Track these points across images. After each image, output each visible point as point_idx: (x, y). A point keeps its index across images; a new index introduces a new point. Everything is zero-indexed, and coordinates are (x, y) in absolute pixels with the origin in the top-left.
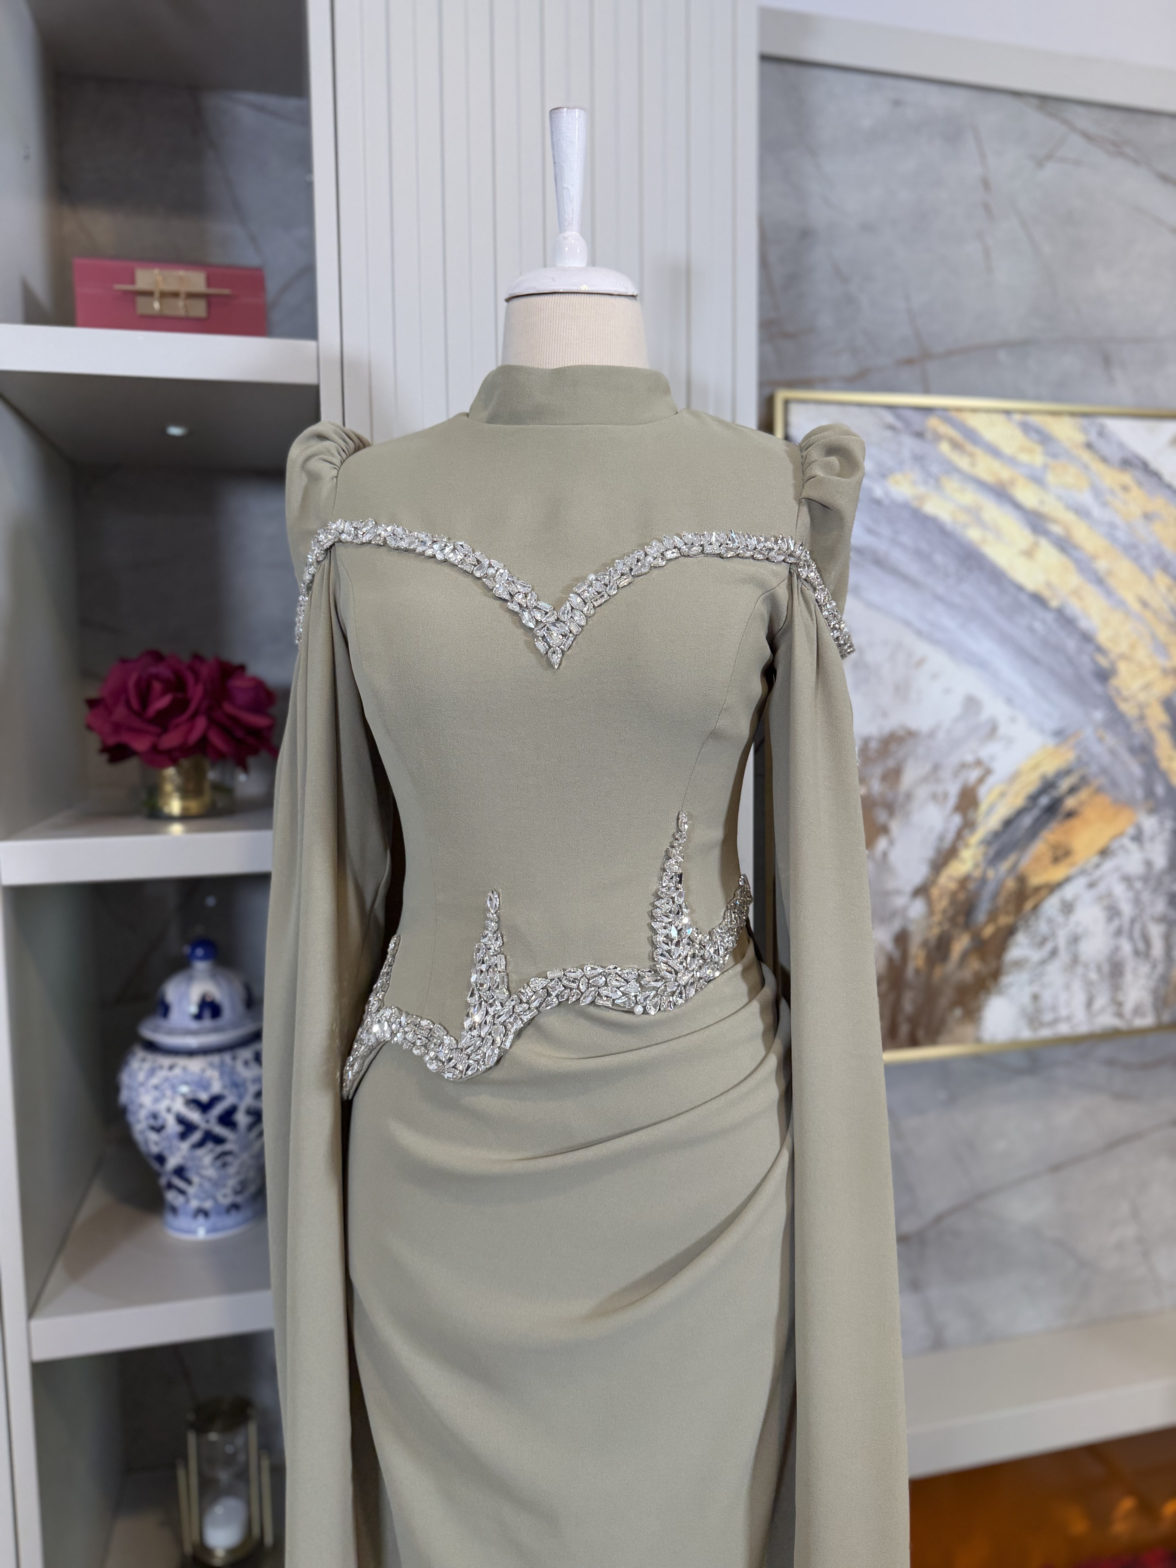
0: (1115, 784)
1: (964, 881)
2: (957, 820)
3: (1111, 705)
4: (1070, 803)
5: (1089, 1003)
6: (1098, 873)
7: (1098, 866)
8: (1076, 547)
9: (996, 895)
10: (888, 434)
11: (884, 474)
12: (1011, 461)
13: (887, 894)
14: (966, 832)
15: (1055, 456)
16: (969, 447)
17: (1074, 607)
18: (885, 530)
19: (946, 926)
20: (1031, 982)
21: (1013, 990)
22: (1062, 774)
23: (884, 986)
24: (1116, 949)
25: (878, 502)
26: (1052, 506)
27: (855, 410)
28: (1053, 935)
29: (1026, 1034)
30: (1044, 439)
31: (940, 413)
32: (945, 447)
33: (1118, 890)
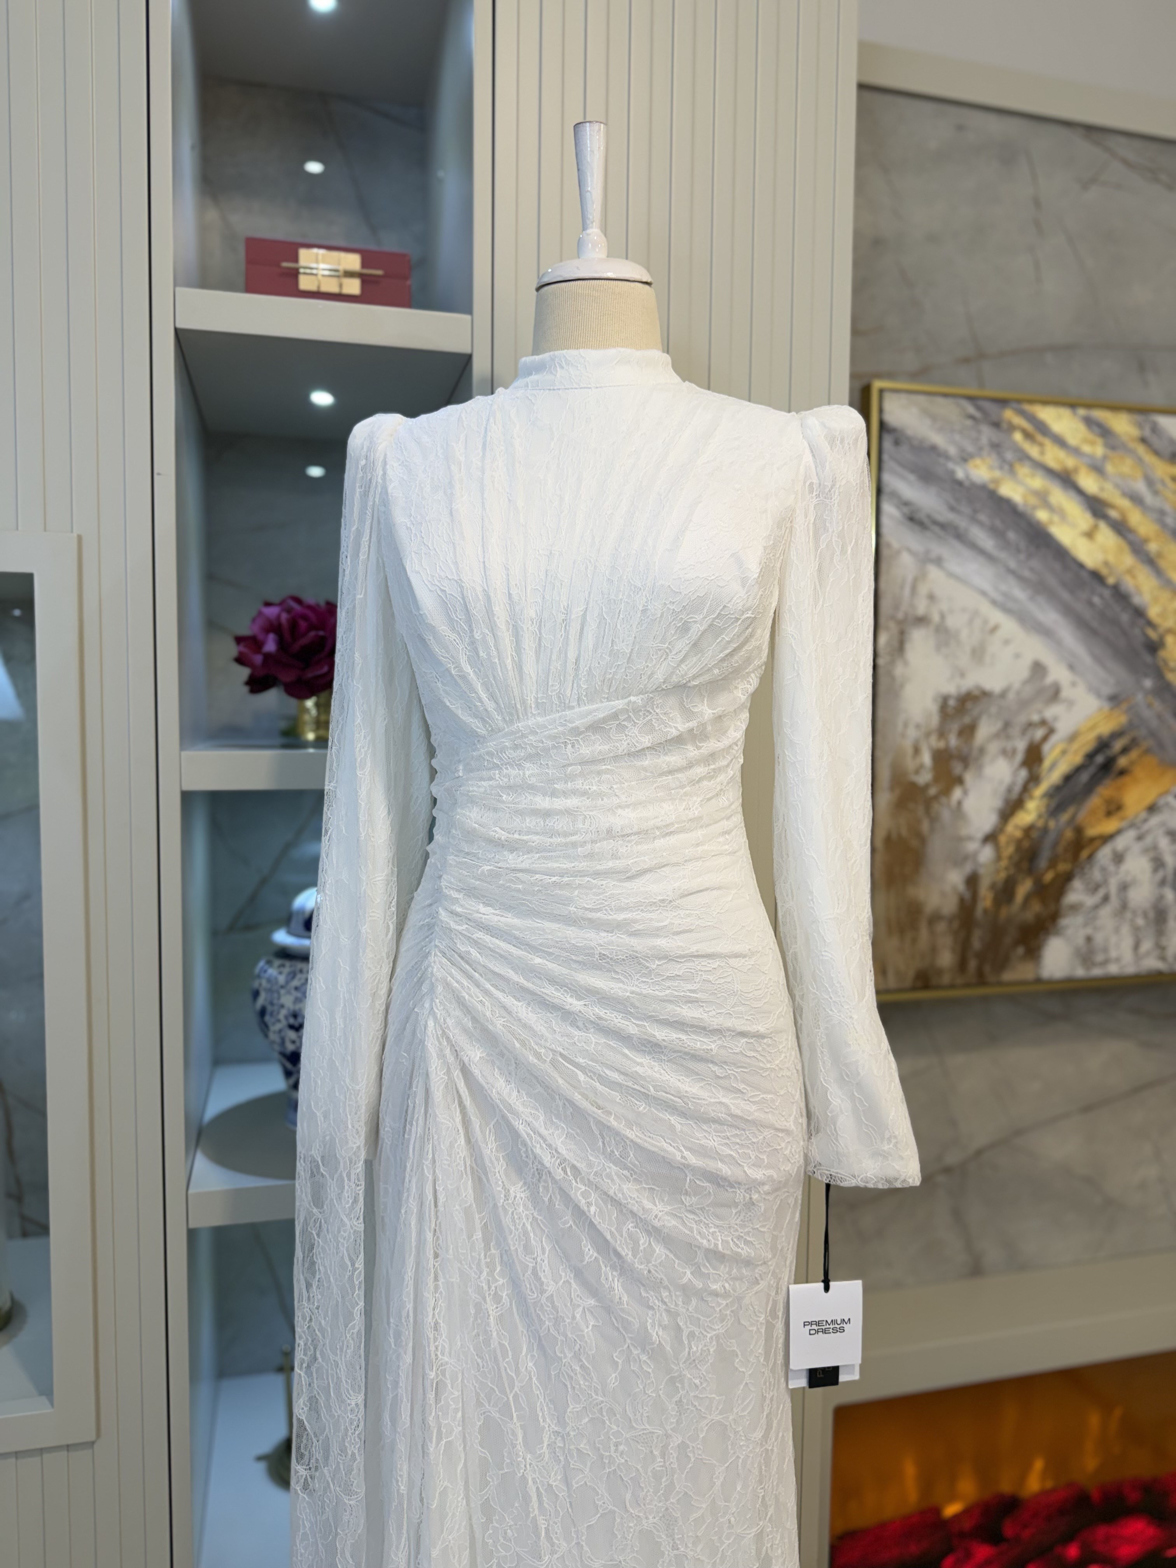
0: (1161, 746)
1: (1028, 830)
2: (1023, 774)
3: (1158, 673)
4: (1122, 762)
5: (1136, 946)
6: (1146, 827)
7: (1145, 821)
8: (1131, 531)
9: (1056, 844)
10: (969, 422)
11: (965, 458)
12: (1075, 451)
13: (961, 839)
14: (1031, 785)
15: (1113, 448)
16: (1039, 437)
17: (1129, 584)
18: (966, 509)
19: (1012, 872)
20: (1085, 925)
21: (1070, 932)
22: (1116, 735)
23: (956, 924)
24: (1161, 898)
25: (960, 483)
26: (1110, 493)
27: (940, 400)
28: (1105, 882)
29: (1080, 972)
30: (1104, 432)
31: (1015, 405)
32: (1018, 437)
33: (1164, 843)
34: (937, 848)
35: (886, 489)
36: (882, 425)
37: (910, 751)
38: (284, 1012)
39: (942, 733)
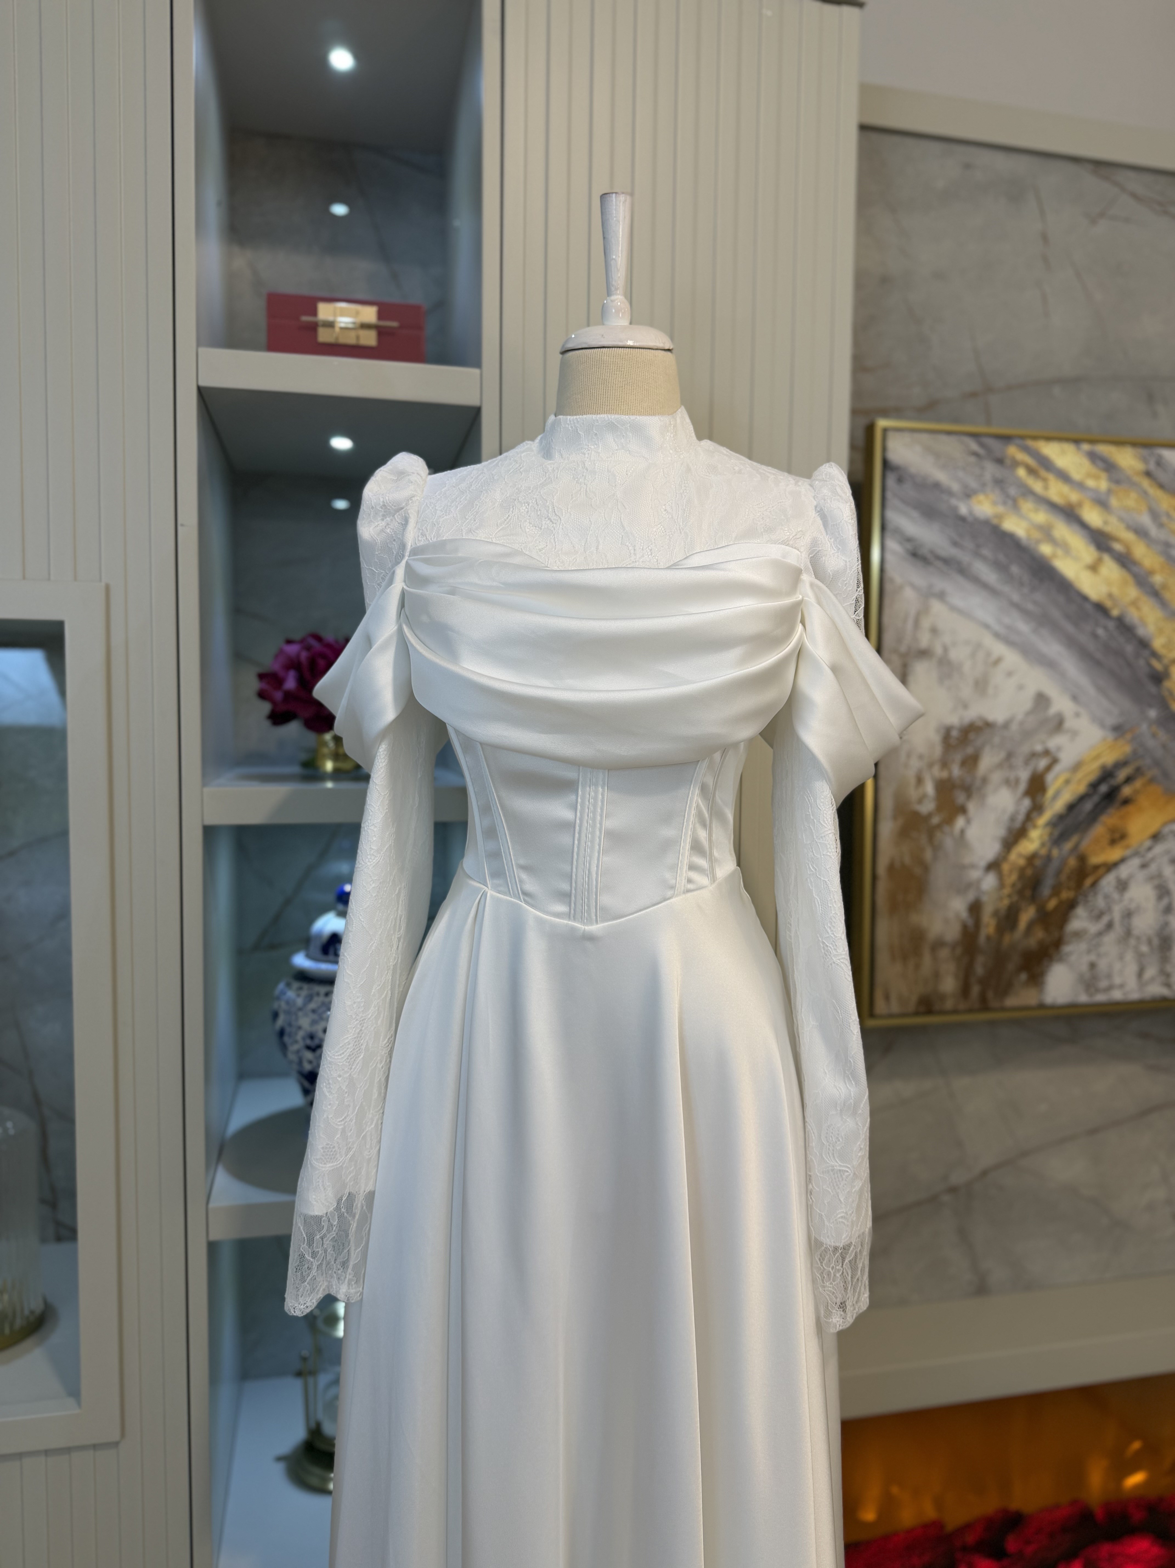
0: (1166, 775)
1: (1031, 858)
2: (1027, 803)
3: (1163, 704)
4: (1126, 791)
5: (1140, 974)
6: (1150, 855)
7: (1150, 849)
8: (1135, 563)
9: (1059, 872)
10: (972, 459)
11: (968, 494)
12: (1079, 486)
13: (963, 868)
14: (1034, 814)
15: (1117, 482)
16: (1043, 473)
17: (1133, 615)
18: (969, 544)
19: (1015, 898)
20: (1089, 951)
21: (1073, 958)
22: (1120, 764)
23: (959, 951)
24: (1166, 924)
25: (963, 519)
26: (1115, 527)
27: (944, 438)
28: (1109, 910)
29: (1083, 998)
30: (1109, 467)
31: (1018, 441)
32: (1021, 472)
33: (1168, 871)
34: (940, 875)
35: (890, 526)
36: (886, 464)
37: (913, 781)
38: (301, 1034)
39: (945, 764)
